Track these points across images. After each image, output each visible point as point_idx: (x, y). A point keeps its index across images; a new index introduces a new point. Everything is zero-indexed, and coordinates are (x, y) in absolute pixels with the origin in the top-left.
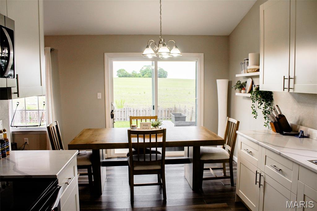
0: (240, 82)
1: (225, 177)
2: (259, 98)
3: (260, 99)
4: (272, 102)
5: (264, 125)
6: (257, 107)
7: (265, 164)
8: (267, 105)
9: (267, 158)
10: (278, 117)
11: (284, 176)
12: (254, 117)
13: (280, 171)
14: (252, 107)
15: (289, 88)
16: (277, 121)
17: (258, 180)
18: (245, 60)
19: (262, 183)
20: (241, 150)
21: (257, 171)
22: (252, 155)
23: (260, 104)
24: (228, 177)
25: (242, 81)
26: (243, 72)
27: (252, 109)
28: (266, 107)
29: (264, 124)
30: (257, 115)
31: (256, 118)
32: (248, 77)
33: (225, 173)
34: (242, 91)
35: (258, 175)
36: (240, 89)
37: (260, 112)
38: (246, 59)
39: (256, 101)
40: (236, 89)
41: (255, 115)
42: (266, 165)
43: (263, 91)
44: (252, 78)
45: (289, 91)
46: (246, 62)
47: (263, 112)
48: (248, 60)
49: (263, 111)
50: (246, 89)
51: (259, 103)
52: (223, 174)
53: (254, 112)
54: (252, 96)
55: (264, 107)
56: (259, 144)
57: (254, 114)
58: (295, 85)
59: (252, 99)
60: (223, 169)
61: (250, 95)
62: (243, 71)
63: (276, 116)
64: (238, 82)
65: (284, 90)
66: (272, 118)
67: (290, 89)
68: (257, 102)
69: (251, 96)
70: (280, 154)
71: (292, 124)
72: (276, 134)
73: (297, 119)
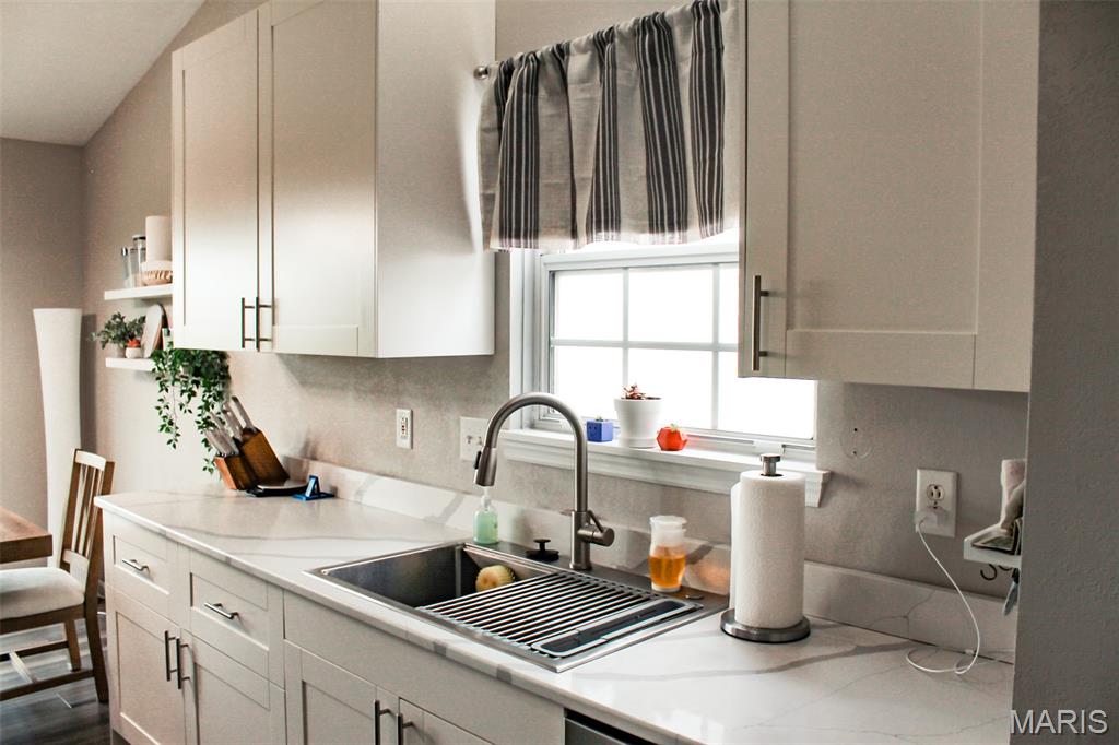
0: (122, 319)
1: (77, 675)
2: (182, 376)
3: (186, 377)
4: (228, 386)
5: (205, 469)
6: (174, 406)
7: (192, 605)
8: (211, 400)
9: (194, 583)
10: (239, 437)
11: (247, 631)
12: (169, 442)
13: (232, 618)
14: (158, 408)
15: (259, 340)
16: (237, 451)
17: (174, 666)
18: (135, 239)
19: (188, 672)
20: (116, 565)
21: (166, 633)
22: (149, 577)
23: (186, 395)
24: (86, 675)
25: (130, 317)
26: (129, 284)
27: (160, 413)
28: (207, 406)
29: (205, 464)
30: (178, 435)
31: (174, 446)
32: (149, 301)
33: (75, 659)
34: (128, 350)
35: (173, 644)
36: (122, 346)
37: (187, 423)
38: (138, 236)
39: (173, 384)
40: (108, 345)
41: (171, 436)
42: (194, 608)
43: (195, 350)
44: (162, 306)
45: (258, 347)
46: (140, 247)
47: (198, 422)
48: (144, 238)
49: (200, 419)
50: (142, 343)
51: (183, 392)
52: (70, 666)
53: (168, 426)
54: (159, 369)
55: (203, 404)
56: (168, 535)
57: (168, 430)
58: (276, 327)
59: (158, 379)
60: (69, 645)
61: (151, 365)
62: (131, 277)
63: (232, 435)
64: (114, 319)
65: (243, 346)
66: (221, 443)
67: (262, 343)
68: (178, 387)
69: (154, 370)
70: (227, 563)
71: (287, 459)
72: (238, 496)
73: (303, 440)
